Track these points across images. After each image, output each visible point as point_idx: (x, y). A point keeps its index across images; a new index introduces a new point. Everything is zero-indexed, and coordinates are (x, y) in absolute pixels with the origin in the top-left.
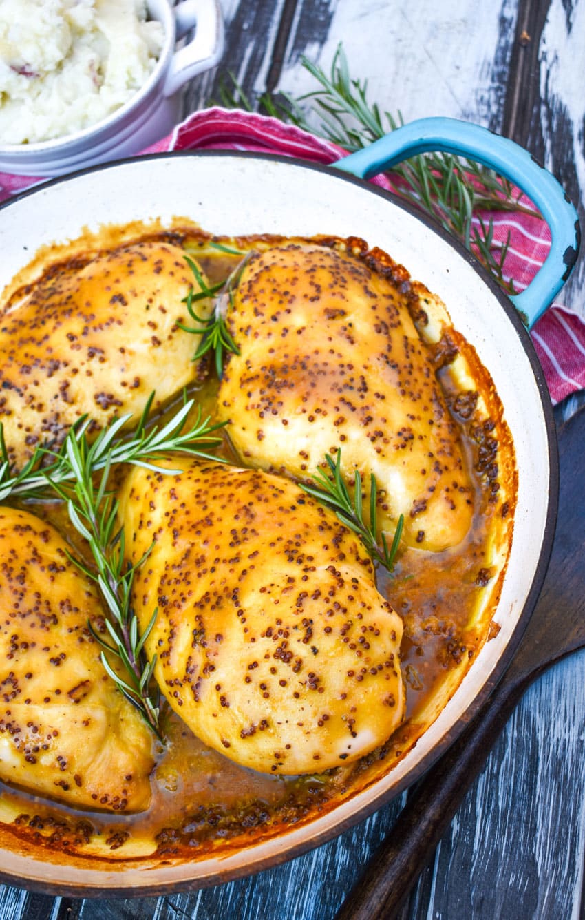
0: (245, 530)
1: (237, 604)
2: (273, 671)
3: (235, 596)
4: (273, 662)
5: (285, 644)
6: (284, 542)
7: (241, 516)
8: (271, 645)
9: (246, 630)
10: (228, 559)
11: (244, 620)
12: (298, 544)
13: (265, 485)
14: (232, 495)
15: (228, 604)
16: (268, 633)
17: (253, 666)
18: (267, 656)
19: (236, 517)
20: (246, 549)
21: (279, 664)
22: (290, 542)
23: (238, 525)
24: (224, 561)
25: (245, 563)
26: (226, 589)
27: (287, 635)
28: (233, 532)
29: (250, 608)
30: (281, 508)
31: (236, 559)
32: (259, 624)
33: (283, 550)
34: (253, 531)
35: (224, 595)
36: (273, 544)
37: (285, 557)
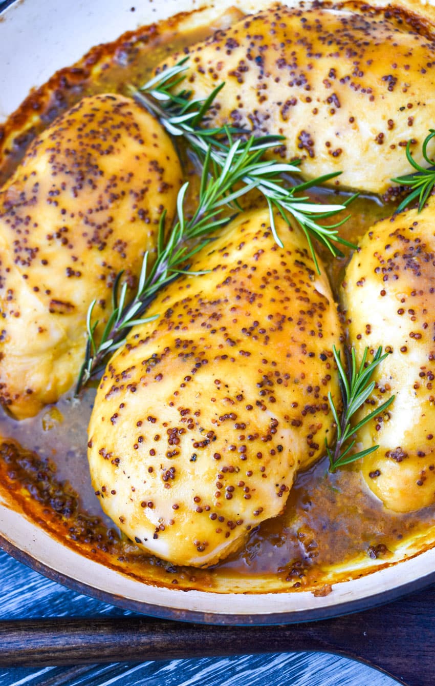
0: (264, 331)
1: (194, 371)
2: (157, 438)
3: (201, 363)
4: (163, 432)
5: (183, 431)
6: (274, 369)
7: (276, 319)
8: (175, 420)
9: (176, 393)
10: (230, 336)
11: (183, 385)
12: (280, 381)
13: (319, 319)
14: (288, 299)
15: (191, 363)
16: (184, 412)
17: (153, 419)
18: (165, 424)
19: (271, 317)
20: (249, 344)
21: (165, 438)
22: (277, 374)
23: (266, 323)
24: (226, 335)
25: (234, 352)
26: (203, 353)
27: (191, 427)
28: (257, 323)
29: (196, 383)
30: (304, 346)
31: (233, 343)
32: (187, 400)
33: (266, 373)
34: (267, 338)
35: (197, 355)
36: (265, 361)
37: (260, 378)
